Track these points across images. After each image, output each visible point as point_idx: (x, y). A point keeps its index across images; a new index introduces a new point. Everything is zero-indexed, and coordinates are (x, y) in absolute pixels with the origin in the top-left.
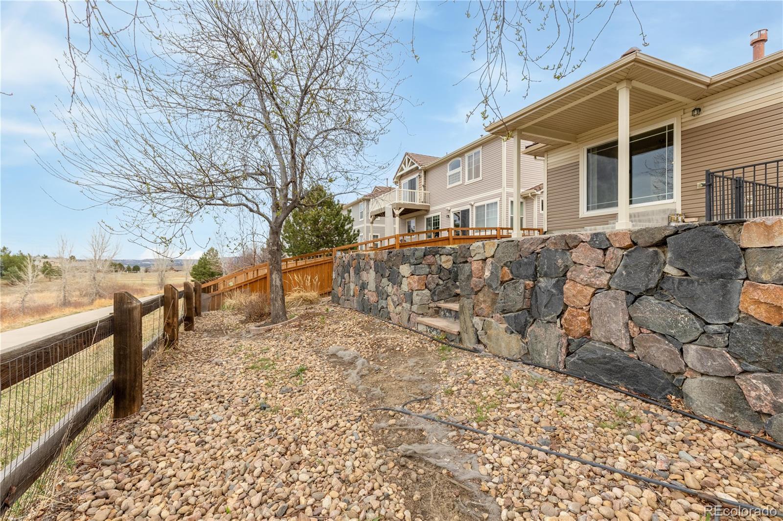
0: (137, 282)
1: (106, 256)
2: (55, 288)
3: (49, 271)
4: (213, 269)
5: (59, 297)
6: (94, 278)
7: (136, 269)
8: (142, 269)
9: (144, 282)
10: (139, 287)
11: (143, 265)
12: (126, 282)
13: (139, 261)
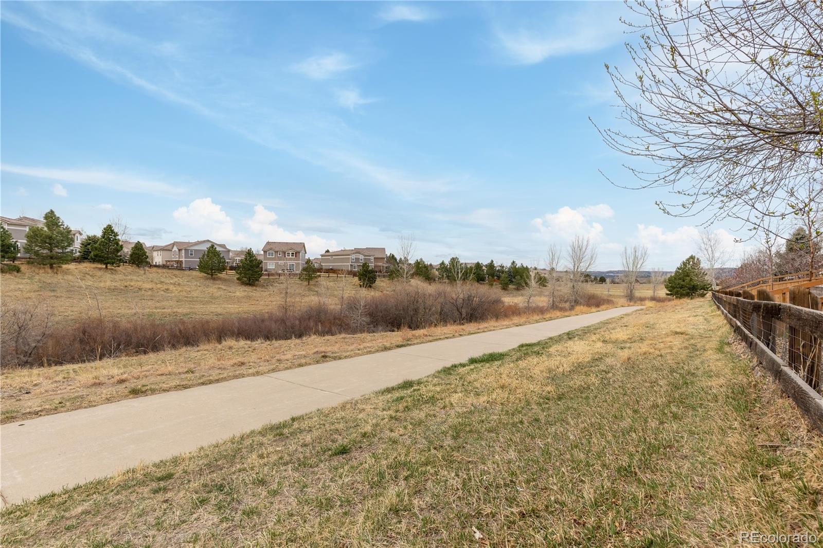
0: (605, 293)
1: (583, 267)
2: (547, 293)
3: (542, 281)
4: (696, 281)
5: (549, 301)
6: (573, 286)
7: (603, 280)
8: (608, 280)
9: (610, 293)
10: (605, 298)
11: (610, 276)
12: (595, 292)
13: (603, 273)
